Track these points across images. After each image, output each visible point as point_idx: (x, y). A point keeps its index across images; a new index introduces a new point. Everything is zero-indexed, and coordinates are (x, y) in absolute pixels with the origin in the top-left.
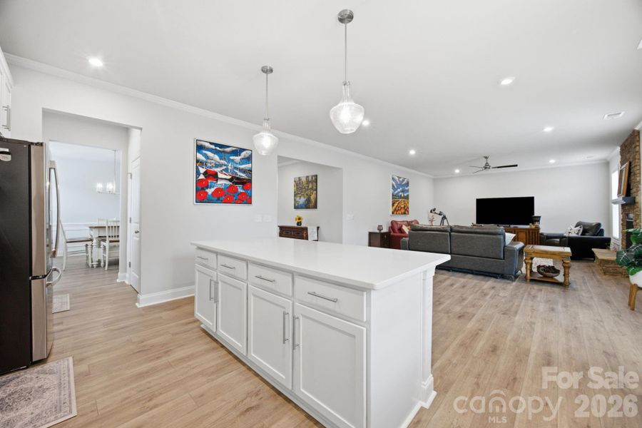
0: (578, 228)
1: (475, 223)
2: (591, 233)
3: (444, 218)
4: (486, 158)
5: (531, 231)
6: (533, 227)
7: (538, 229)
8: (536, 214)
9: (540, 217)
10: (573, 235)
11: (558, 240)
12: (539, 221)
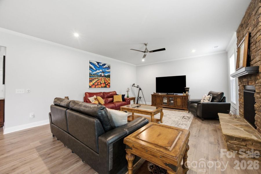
0: (209, 96)
1: (155, 92)
2: (217, 100)
3: (140, 89)
4: (146, 45)
5: (183, 97)
6: (185, 94)
7: (187, 96)
8: (187, 87)
9: (188, 88)
10: (206, 101)
11: (196, 104)
12: (188, 91)
